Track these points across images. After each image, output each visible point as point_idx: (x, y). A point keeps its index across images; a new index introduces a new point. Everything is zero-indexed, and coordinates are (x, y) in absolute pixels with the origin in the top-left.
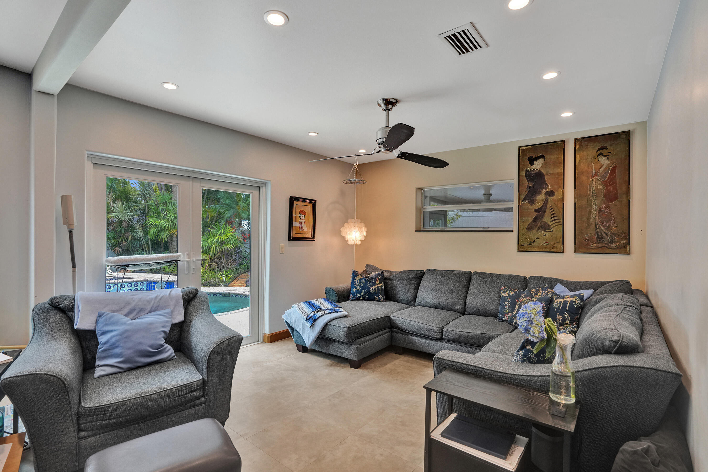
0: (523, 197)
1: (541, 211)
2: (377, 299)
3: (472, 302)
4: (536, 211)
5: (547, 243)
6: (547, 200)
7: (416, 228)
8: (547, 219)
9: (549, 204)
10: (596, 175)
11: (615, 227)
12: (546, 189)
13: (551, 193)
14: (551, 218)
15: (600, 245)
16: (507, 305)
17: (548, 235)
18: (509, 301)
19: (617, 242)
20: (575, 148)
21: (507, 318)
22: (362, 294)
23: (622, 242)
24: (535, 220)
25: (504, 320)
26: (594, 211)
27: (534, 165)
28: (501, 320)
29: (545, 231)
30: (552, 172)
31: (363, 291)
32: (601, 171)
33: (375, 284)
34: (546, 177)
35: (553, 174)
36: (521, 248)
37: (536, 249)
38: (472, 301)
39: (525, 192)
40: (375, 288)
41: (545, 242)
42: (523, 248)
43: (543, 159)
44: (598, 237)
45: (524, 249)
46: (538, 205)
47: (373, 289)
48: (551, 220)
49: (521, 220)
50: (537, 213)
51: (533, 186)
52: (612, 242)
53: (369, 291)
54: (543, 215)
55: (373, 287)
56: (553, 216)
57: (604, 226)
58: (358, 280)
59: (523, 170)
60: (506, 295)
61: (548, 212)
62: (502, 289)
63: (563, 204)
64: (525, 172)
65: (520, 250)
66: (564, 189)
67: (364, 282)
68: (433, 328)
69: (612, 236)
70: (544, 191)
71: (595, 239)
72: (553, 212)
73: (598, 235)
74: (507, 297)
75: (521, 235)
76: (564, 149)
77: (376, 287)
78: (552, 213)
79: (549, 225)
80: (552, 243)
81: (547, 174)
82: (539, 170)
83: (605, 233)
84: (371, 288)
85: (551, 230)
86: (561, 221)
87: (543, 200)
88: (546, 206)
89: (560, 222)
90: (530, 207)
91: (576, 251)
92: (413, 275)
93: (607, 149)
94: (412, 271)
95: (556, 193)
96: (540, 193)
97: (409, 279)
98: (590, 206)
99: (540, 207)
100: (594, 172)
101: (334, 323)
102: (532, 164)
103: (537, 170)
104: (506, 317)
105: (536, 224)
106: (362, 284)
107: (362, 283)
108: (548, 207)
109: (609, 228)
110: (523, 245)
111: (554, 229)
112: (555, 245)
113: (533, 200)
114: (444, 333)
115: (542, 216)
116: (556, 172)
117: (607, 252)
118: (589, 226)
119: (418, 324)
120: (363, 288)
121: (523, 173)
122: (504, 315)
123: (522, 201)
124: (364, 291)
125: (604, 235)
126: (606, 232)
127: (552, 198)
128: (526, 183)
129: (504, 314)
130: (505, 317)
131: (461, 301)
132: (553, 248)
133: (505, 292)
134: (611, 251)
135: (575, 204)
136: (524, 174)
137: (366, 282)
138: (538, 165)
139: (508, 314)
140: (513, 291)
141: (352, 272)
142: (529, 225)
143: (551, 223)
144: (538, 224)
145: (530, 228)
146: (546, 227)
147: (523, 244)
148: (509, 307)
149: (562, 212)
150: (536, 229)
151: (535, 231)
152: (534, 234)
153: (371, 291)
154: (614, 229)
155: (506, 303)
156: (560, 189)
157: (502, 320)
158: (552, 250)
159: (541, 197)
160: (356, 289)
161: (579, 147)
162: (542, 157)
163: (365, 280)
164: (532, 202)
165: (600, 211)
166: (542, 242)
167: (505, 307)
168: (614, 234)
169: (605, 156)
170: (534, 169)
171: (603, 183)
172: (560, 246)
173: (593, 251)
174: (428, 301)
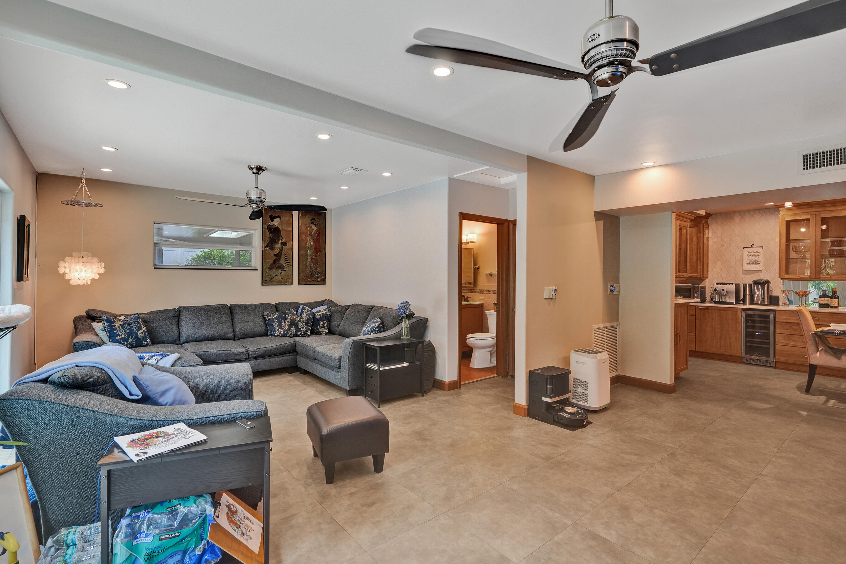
0: (266, 244)
1: (278, 255)
2: (145, 343)
3: (242, 328)
4: (275, 255)
5: (283, 278)
6: (282, 248)
7: (154, 266)
8: (282, 262)
9: (283, 252)
10: (310, 235)
11: (319, 269)
12: (282, 240)
13: (284, 244)
14: (285, 261)
15: (312, 279)
16: (275, 324)
17: (283, 273)
18: (276, 322)
19: (321, 277)
20: (299, 216)
21: (278, 333)
22: (130, 341)
23: (322, 277)
24: (274, 262)
25: (276, 336)
26: (309, 259)
27: (273, 222)
28: (274, 336)
29: (281, 270)
30: (285, 229)
31: (131, 337)
32: (312, 234)
33: (140, 328)
34: (281, 232)
35: (286, 230)
36: (265, 282)
37: (275, 283)
38: (239, 327)
39: (267, 241)
40: (142, 332)
41: (281, 278)
42: (266, 283)
43: (280, 219)
44: (311, 275)
45: (267, 283)
46: (276, 251)
47: (140, 333)
48: (285, 262)
49: (264, 261)
50: (275, 257)
51: (273, 237)
52: (318, 277)
53: (137, 337)
54: (280, 259)
55: (141, 332)
56: (286, 260)
57: (314, 268)
58: (118, 327)
59: (265, 224)
60: (271, 317)
61: (283, 258)
62: (266, 314)
63: (292, 252)
64: (267, 226)
65: (264, 284)
66: (292, 242)
67: (128, 327)
68: (241, 351)
69: (318, 274)
70: (280, 242)
71: (309, 276)
72: (286, 257)
73: (311, 273)
74: (273, 319)
75: (264, 273)
76: (293, 215)
77: (142, 331)
78: (285, 258)
79: (283, 266)
80: (286, 279)
81: (282, 230)
82: (277, 226)
83: (315, 272)
84: (139, 333)
85: (285, 270)
86: (291, 263)
87: (279, 248)
88: (282, 253)
89: (290, 264)
90: (271, 252)
91: (299, 284)
92: (172, 314)
93: (315, 220)
94: (169, 310)
95: (288, 244)
96: (277, 243)
97: (169, 318)
98: (307, 255)
99: (277, 253)
100: (309, 233)
102: (272, 221)
103: (276, 225)
104: (277, 333)
105: (275, 265)
106: (127, 331)
107: (126, 328)
108: (283, 253)
109: (316, 269)
110: (266, 281)
111: (287, 269)
112: (287, 280)
113: (273, 247)
114: (250, 353)
115: (279, 259)
116: (288, 229)
117: (316, 283)
118: (306, 267)
120: (129, 335)
121: (266, 226)
122: (275, 332)
123: (265, 247)
124: (132, 338)
125: (314, 273)
126: (315, 271)
127: (285, 247)
128: (268, 233)
129: (275, 331)
131: (231, 330)
132: (286, 282)
134: (318, 283)
135: (299, 252)
136: (267, 228)
137: (131, 327)
138: (276, 222)
139: (278, 331)
140: (276, 314)
142: (270, 265)
143: (285, 265)
144: (276, 265)
145: (271, 268)
146: (281, 267)
147: (266, 280)
148: (278, 326)
149: (291, 258)
150: (275, 269)
151: (274, 270)
152: (274, 272)
153: (139, 336)
154: (319, 270)
155: (274, 323)
156: (290, 242)
157: (274, 335)
158: (286, 284)
159: (278, 246)
160: (121, 337)
161: (301, 216)
162: (279, 217)
163: (128, 324)
164: (272, 249)
165: (312, 258)
166: (279, 278)
167: (275, 326)
168: (319, 272)
169: (314, 224)
170: (273, 225)
171: (314, 241)
172: (290, 280)
173: (309, 283)
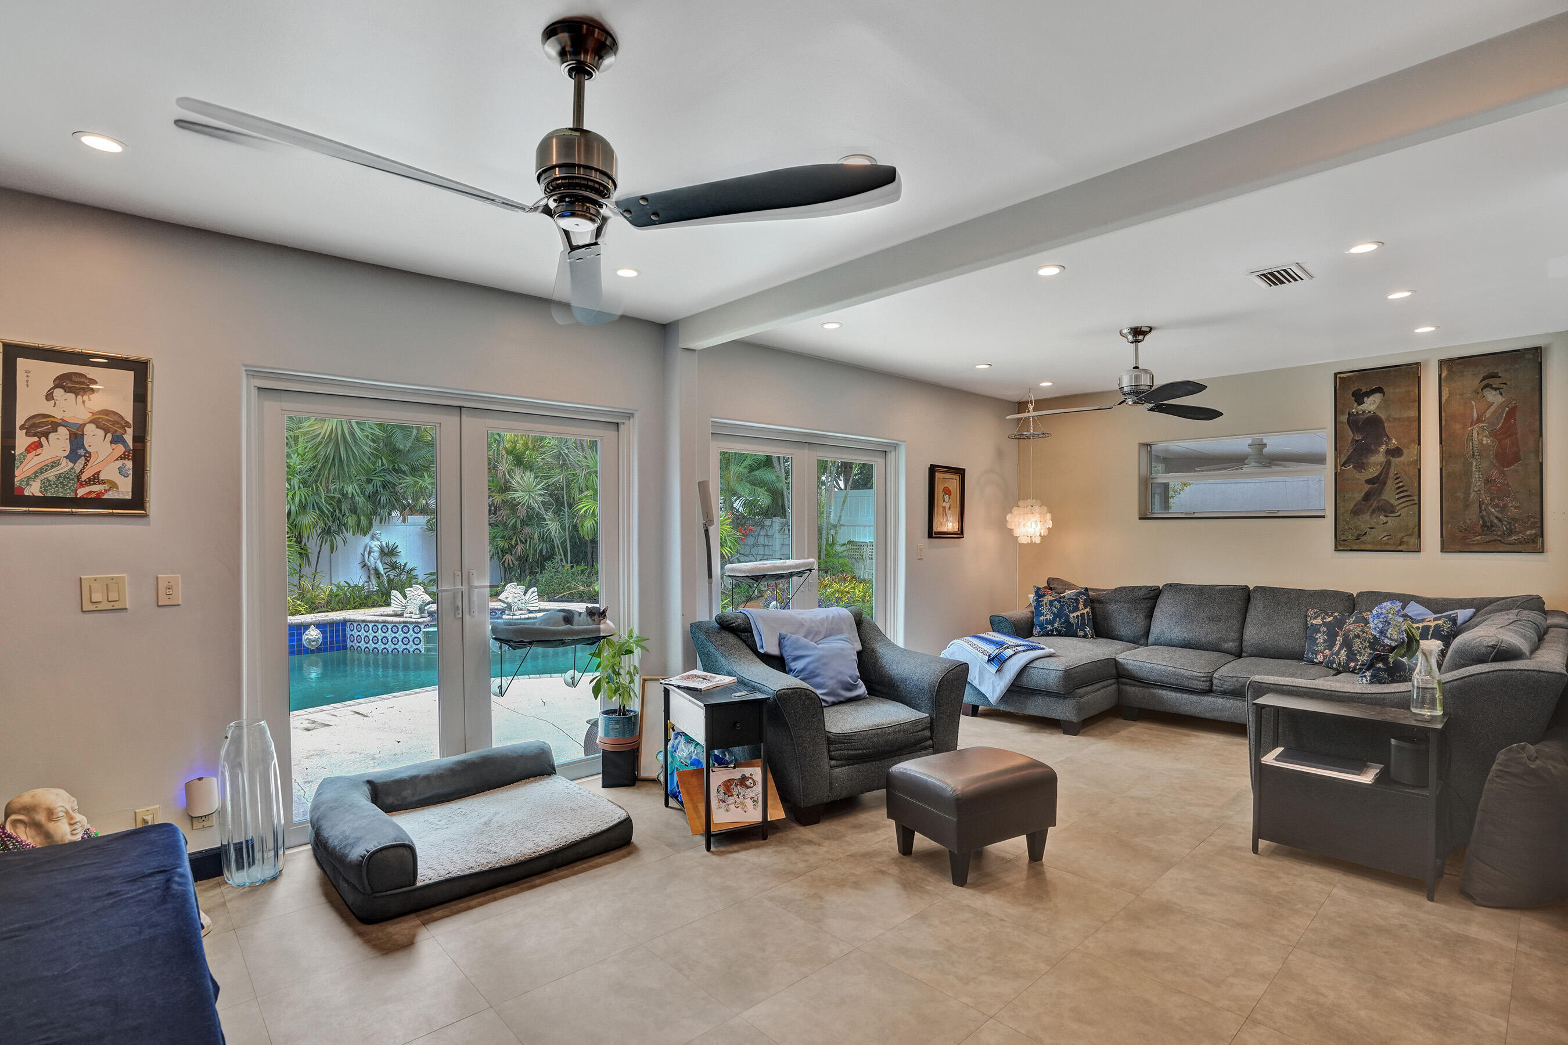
0: (1343, 459)
1: (1378, 482)
2: (1081, 633)
3: (1256, 636)
4: (1368, 482)
5: (1390, 535)
6: (1388, 464)
7: (1140, 513)
8: (1389, 495)
9: (1393, 471)
10: (1479, 420)
11: (1516, 508)
12: (1387, 444)
13: (1396, 452)
14: (1397, 494)
15: (1488, 538)
16: (1321, 638)
17: (1392, 522)
18: (1324, 632)
19: (1520, 533)
20: (1440, 376)
21: (1322, 658)
22: (1056, 625)
23: (1528, 533)
24: (1367, 497)
25: (1316, 663)
26: (1477, 480)
27: (1364, 405)
28: (1311, 662)
29: (1387, 516)
30: (1397, 417)
31: (1058, 620)
32: (1488, 415)
33: (1076, 609)
34: (1386, 425)
35: (1399, 419)
36: (1341, 544)
37: (1369, 547)
38: (1253, 634)
39: (1348, 450)
40: (1077, 616)
41: (1385, 534)
42: (1344, 545)
43: (1382, 395)
44: (1484, 525)
45: (1348, 546)
46: (1372, 472)
47: (1073, 617)
48: (1397, 497)
49: (1340, 497)
50: (1370, 486)
51: (1362, 440)
52: (1511, 532)
53: (1067, 621)
54: (1382, 488)
55: (1075, 614)
56: (1400, 490)
57: (1496, 506)
58: (1046, 604)
59: (1342, 413)
60: (1318, 621)
61: (1391, 485)
62: (1311, 612)
63: (1419, 470)
64: (1347, 416)
65: (1340, 548)
66: (1419, 444)
67: (1058, 606)
68: (1196, 674)
69: (1509, 523)
70: (1383, 449)
71: (1478, 529)
72: (1401, 484)
73: (1484, 522)
74: (1321, 625)
75: (1341, 524)
76: (1419, 378)
77: (1078, 613)
78: (1397, 486)
79: (1392, 506)
80: (1399, 536)
81: (1388, 419)
82: (1374, 413)
83: (1497, 518)
84: (1072, 615)
85: (1399, 513)
86: (1416, 498)
87: (1381, 464)
88: (1387, 473)
89: (1414, 500)
90: (1357, 475)
91: (1444, 549)
92: (1142, 593)
93: (1500, 377)
94: (1140, 588)
95: (1405, 451)
96: (1377, 452)
97: (1134, 601)
98: (1468, 473)
99: (1376, 475)
100: (1475, 415)
101: (1037, 664)
102: (1360, 402)
103: (1369, 412)
104: (1320, 658)
105: (1369, 505)
106: (1055, 610)
107: (1055, 607)
108: (1391, 475)
109: (1503, 509)
110: (1344, 540)
111: (1403, 512)
112: (1404, 540)
113: (1363, 463)
114: (1215, 682)
115: (1380, 491)
116: (1405, 416)
117: (1501, 549)
118: (1467, 506)
119: (1169, 668)
120: (1056, 616)
121: (1344, 418)
122: (1316, 655)
123: (1343, 465)
124: (1060, 620)
125: (1496, 521)
126: (1500, 515)
127: (1399, 459)
128: (1350, 434)
129: (1316, 653)
130: (1318, 657)
131: (1233, 635)
132: (1400, 545)
133: (1315, 618)
134: (1508, 548)
135: (1441, 469)
136: (1346, 420)
137: (1062, 606)
138: (1371, 404)
139: (1323, 653)
140: (1330, 616)
141: (1033, 590)
142: (1355, 506)
143: (1396, 503)
144: (1371, 505)
145: (1356, 512)
146: (1387, 509)
147: (1345, 538)
148: (1325, 641)
149: (1416, 484)
150: (1369, 514)
151: (1367, 517)
152: (1365, 521)
153: (1071, 620)
154: (1512, 512)
155: (1319, 635)
156: (1413, 445)
157: (1313, 662)
158: (1400, 548)
159: (1378, 458)
160: (1045, 618)
161: (1447, 374)
162: (1380, 390)
163: (1059, 602)
164: (1360, 466)
165: (1487, 481)
166: (1380, 534)
167: (1319, 642)
168: (1513, 519)
169: (1496, 389)
170: (1364, 412)
171: (1493, 434)
172: (1413, 540)
173: (1475, 549)
174: (1173, 636)
